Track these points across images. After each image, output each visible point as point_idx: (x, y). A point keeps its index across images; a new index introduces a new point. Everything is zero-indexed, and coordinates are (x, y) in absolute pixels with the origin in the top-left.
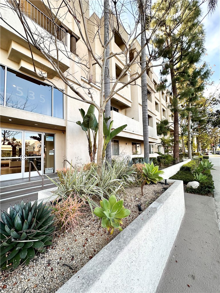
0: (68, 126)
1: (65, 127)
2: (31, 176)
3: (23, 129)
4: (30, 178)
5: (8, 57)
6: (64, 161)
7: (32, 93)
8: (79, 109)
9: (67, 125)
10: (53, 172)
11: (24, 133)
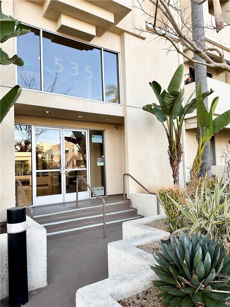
0: (128, 115)
1: (123, 118)
2: (79, 199)
3: (61, 126)
4: (77, 201)
5: (43, 15)
6: (124, 175)
7: (74, 66)
8: (150, 83)
9: (126, 114)
10: (103, 194)
11: (63, 131)
